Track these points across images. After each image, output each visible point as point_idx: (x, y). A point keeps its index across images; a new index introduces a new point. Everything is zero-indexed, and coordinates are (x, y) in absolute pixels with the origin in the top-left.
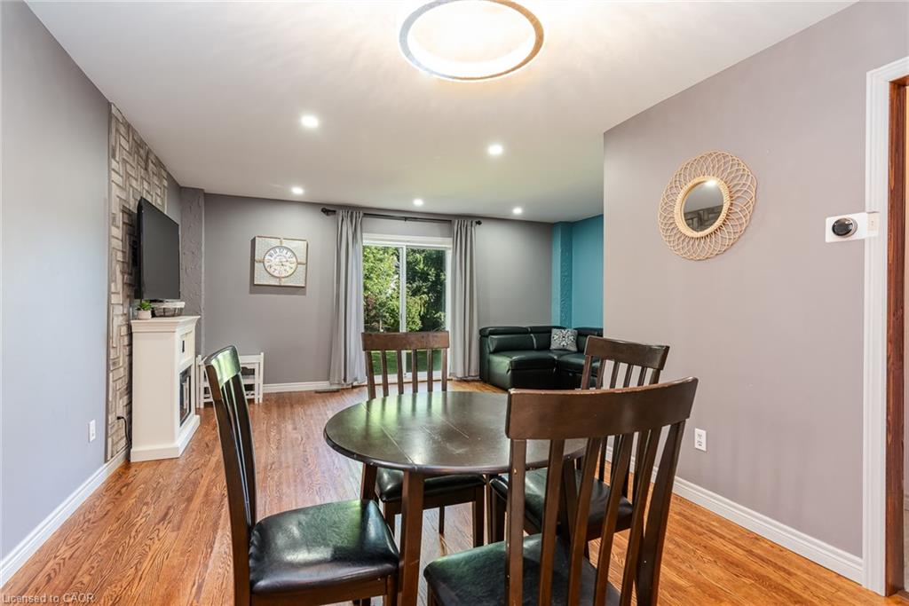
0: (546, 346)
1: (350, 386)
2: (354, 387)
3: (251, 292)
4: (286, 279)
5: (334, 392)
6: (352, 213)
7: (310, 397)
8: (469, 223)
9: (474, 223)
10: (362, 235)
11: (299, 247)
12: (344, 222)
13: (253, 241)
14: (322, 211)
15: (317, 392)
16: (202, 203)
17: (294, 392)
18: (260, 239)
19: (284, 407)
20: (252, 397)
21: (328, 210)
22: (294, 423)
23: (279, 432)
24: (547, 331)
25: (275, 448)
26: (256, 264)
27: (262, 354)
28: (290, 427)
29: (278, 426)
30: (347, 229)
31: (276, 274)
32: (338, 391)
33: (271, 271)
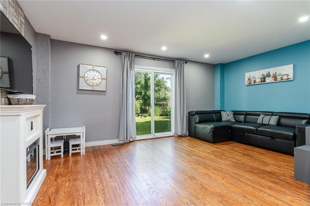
0: (220, 120)
1: (129, 141)
2: (130, 142)
3: (77, 94)
4: (96, 87)
5: (122, 145)
6: (129, 54)
7: (111, 149)
8: (182, 63)
9: (184, 62)
10: (134, 66)
11: (103, 70)
12: (126, 58)
13: (79, 66)
14: (114, 52)
15: (113, 145)
16: (49, 42)
17: (101, 146)
18: (82, 65)
19: (98, 157)
20: (79, 151)
21: (117, 52)
22: (108, 171)
23: (101, 182)
24: (219, 113)
25: (102, 201)
26: (80, 79)
27: (84, 126)
28: (107, 175)
29: (99, 175)
30: (127, 62)
31: (91, 84)
32: (123, 144)
33: (88, 82)
